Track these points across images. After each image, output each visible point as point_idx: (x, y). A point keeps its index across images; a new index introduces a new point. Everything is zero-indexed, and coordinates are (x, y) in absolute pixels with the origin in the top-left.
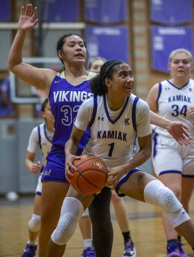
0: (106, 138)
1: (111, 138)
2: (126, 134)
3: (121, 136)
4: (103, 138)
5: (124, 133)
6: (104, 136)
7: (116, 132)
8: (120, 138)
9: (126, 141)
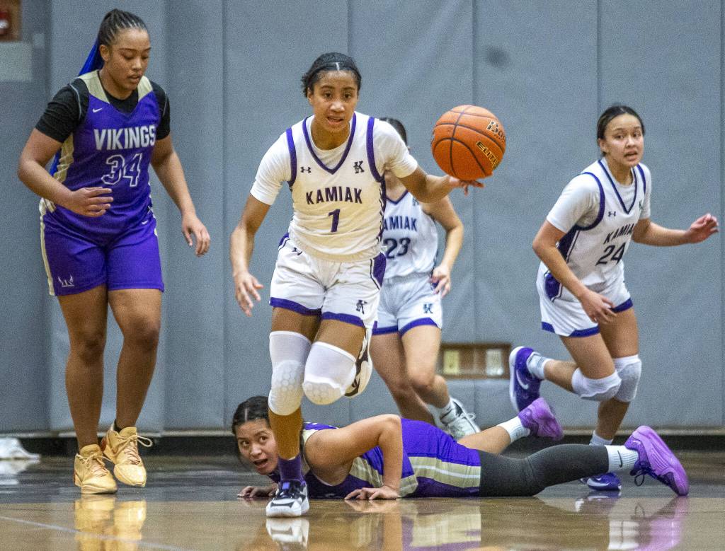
0: (323, 201)
1: (332, 200)
2: (360, 191)
3: (350, 195)
4: (318, 202)
5: (356, 190)
6: (320, 199)
7: (340, 188)
8: (349, 198)
9: (361, 202)
